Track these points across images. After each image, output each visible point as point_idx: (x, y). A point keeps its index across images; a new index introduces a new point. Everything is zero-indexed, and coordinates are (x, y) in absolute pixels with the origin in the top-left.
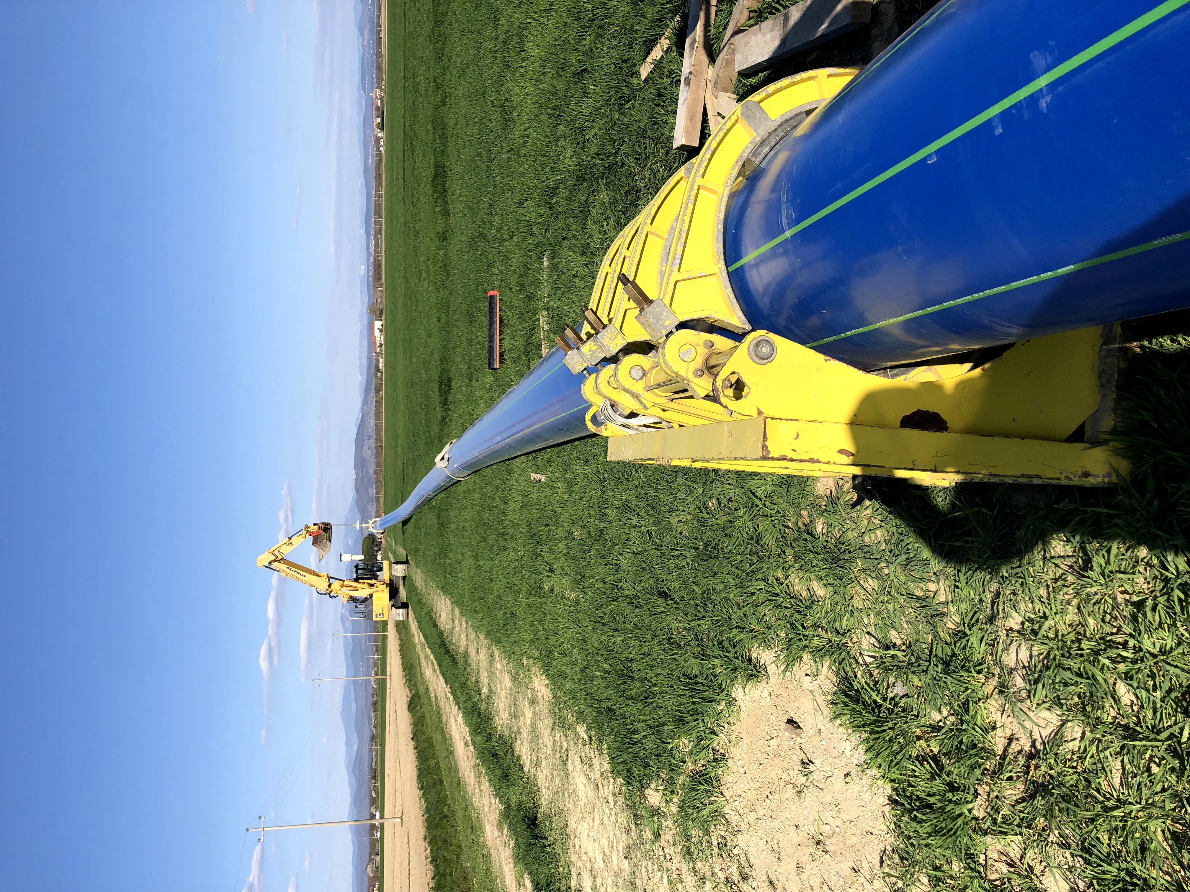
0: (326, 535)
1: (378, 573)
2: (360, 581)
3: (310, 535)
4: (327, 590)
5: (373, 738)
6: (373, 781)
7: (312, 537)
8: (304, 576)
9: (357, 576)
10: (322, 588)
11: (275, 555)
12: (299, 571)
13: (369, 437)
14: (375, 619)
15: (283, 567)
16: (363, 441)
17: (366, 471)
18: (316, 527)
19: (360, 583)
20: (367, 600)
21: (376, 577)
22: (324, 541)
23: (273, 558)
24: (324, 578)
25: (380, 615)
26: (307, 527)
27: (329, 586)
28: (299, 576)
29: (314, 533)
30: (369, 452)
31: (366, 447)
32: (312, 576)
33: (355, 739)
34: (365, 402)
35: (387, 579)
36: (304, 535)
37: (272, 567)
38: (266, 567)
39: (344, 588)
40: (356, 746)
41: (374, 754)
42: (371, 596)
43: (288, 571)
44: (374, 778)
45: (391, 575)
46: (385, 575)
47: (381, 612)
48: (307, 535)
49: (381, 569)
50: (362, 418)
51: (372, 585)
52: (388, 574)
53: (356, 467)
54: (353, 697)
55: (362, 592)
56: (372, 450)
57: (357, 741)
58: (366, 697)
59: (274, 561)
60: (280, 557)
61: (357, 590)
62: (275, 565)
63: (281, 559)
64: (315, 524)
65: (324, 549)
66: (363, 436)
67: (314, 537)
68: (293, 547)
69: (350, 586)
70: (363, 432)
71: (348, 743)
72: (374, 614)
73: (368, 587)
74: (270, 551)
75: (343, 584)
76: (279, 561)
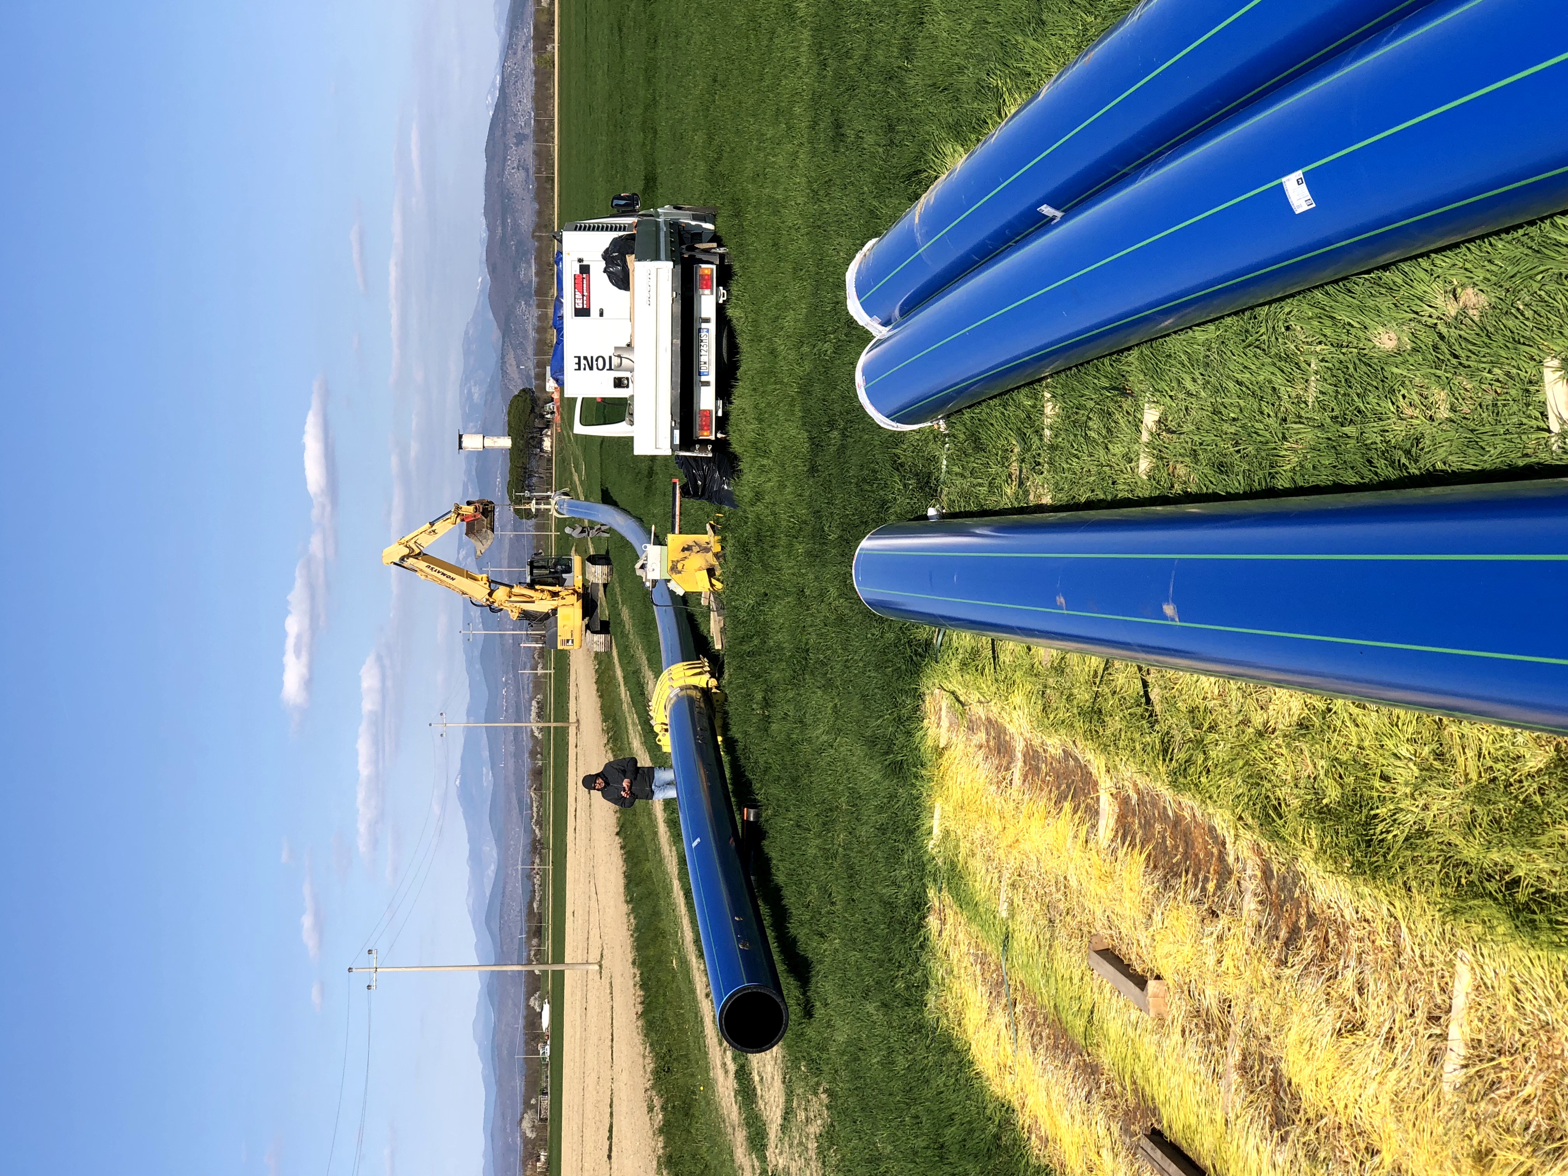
0: (486, 521)
1: (564, 576)
2: (537, 587)
3: (463, 520)
4: (487, 600)
5: (536, 847)
6: (535, 942)
7: (465, 523)
8: (453, 579)
9: (532, 580)
10: (479, 597)
11: (409, 548)
12: (446, 572)
13: (521, 138)
14: (560, 647)
15: (421, 564)
16: (506, 147)
17: (515, 221)
18: (471, 508)
19: (536, 590)
20: (547, 619)
21: (561, 582)
22: (484, 530)
23: (406, 551)
24: (482, 583)
25: (568, 641)
26: (458, 508)
27: (490, 594)
28: (444, 578)
29: (467, 517)
30: (520, 175)
31: (512, 162)
32: (464, 580)
33: (491, 851)
34: (509, 48)
35: (578, 583)
36: (453, 519)
37: (405, 564)
38: (395, 564)
39: (513, 599)
40: (493, 867)
41: (537, 881)
42: (555, 611)
43: (428, 570)
44: (538, 932)
45: (585, 580)
46: (575, 579)
47: (569, 638)
48: (458, 520)
49: (569, 570)
50: (502, 89)
51: (555, 595)
52: (580, 577)
53: (488, 211)
54: (486, 754)
55: (542, 604)
56: (527, 170)
57: (495, 855)
58: (517, 755)
59: (408, 556)
60: (417, 551)
61: (533, 602)
62: (411, 561)
63: (419, 554)
64: (469, 503)
65: (484, 541)
66: (504, 134)
67: (468, 523)
68: (437, 536)
69: (523, 595)
70: (505, 124)
71: (476, 858)
72: (559, 639)
73: (549, 597)
74: (402, 541)
75: (510, 592)
76: (416, 556)
